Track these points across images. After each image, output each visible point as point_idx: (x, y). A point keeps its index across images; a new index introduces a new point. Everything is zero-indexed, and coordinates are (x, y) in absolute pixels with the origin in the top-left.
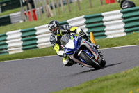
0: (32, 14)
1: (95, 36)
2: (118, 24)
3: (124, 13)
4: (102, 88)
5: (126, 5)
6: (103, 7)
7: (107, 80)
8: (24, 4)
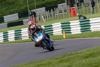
3: (81, 22)
5: (82, 18)
6: (70, 18)
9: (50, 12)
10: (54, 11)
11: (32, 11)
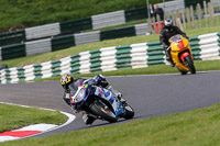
9: (194, 9)
10: (202, 7)
11: (155, 6)
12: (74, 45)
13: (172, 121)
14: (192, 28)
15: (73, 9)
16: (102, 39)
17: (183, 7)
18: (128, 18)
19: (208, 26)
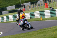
0: (24, 9)
1: (42, 17)
2: (49, 14)
3: (50, 11)
4: (44, 32)
6: (45, 9)
7: (45, 29)
8: (22, 7)
9: (33, 5)
10: (35, 4)
11: (23, 4)
12: (2, 14)
13: (27, 34)
14: (33, 10)
15: (2, 5)
16: (9, 13)
17: (30, 4)
18: (16, 7)
19: (37, 9)
